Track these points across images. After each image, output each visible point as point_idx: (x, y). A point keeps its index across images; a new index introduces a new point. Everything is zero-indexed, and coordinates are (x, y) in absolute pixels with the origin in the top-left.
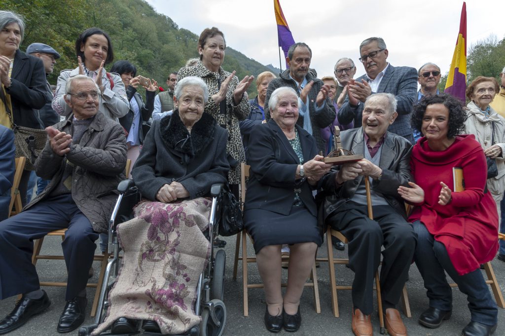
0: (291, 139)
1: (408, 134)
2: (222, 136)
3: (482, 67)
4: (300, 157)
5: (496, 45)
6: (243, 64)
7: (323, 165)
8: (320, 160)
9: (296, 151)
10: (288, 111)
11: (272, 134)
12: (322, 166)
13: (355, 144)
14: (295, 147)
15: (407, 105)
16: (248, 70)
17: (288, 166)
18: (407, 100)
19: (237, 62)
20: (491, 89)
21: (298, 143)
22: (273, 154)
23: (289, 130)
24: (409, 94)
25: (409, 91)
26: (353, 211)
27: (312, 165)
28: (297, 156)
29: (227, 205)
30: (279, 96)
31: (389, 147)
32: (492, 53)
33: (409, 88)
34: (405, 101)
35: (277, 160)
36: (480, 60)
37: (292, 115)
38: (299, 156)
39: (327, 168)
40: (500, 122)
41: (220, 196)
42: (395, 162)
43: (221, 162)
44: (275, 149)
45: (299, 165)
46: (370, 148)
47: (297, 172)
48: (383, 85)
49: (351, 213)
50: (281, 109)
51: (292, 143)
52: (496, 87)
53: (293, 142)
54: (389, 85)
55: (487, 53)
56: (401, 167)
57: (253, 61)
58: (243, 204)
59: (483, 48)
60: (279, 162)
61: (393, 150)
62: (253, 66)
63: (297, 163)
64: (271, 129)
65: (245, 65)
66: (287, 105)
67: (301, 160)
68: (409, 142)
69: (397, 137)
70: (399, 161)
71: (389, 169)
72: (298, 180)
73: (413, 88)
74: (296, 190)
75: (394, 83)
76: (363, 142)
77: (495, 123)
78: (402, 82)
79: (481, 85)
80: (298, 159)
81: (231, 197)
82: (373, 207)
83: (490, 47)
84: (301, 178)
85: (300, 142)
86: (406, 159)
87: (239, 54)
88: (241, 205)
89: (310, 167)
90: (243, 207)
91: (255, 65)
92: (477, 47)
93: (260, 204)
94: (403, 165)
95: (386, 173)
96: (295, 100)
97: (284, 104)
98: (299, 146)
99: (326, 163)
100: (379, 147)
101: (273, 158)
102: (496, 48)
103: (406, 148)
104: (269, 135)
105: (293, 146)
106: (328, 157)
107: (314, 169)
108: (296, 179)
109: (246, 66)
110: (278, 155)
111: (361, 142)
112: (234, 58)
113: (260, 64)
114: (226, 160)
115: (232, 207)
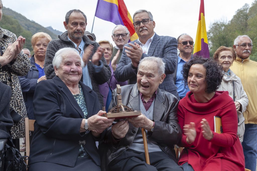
0: (76, 94)
1: (173, 90)
2: (5, 92)
3: (219, 39)
4: (84, 111)
5: (227, 24)
6: (23, 25)
7: (106, 120)
8: (103, 115)
9: (80, 105)
10: (72, 70)
11: (58, 90)
12: (104, 121)
13: (131, 98)
14: (79, 102)
15: (171, 66)
16: (29, 30)
17: (73, 120)
18: (170, 62)
19: (17, 22)
20: (229, 57)
21: (82, 97)
22: (59, 109)
23: (73, 86)
24: (172, 57)
25: (172, 55)
26: (134, 158)
27: (95, 120)
28: (81, 110)
29: (11, 161)
30: (63, 55)
31: (160, 102)
32: (224, 29)
33: (172, 53)
34: (169, 63)
35: (62, 113)
36: (217, 33)
37: (77, 73)
38: (83, 110)
39: (109, 122)
40: (237, 81)
41: (3, 152)
42: (165, 114)
43: (3, 117)
44: (60, 103)
45: (84, 120)
46: (144, 102)
47: (82, 126)
48: (152, 49)
49: (131, 160)
50: (66, 68)
51: (77, 98)
52: (233, 55)
53: (77, 97)
54: (156, 49)
55: (222, 28)
56: (171, 118)
57: (34, 22)
58: (27, 158)
59: (218, 25)
60: (65, 116)
61: (164, 104)
62: (34, 27)
64: (57, 85)
65: (26, 25)
66: (71, 65)
67: (85, 113)
68: (176, 97)
69: (167, 93)
70: (169, 113)
71: (161, 120)
73: (175, 53)
74: (80, 142)
75: (160, 48)
77: (235, 82)
78: (166, 48)
79: (223, 53)
81: (15, 152)
82: (149, 153)
83: (223, 25)
84: (85, 131)
85: (84, 96)
86: (175, 111)
87: (20, 15)
88: (25, 160)
89: (93, 121)
90: (27, 161)
91: (35, 26)
92: (214, 24)
93: (46, 156)
94: (172, 116)
96: (78, 60)
97: (68, 63)
98: (83, 100)
99: (108, 118)
100: (152, 102)
101: (59, 112)
102: (227, 25)
103: (173, 103)
104: (54, 90)
105: (77, 100)
106: (110, 113)
107: (98, 124)
108: (81, 132)
109: (26, 27)
110: (64, 109)
111: (136, 96)
112: (15, 18)
113: (40, 26)
114: (9, 115)
115: (16, 162)
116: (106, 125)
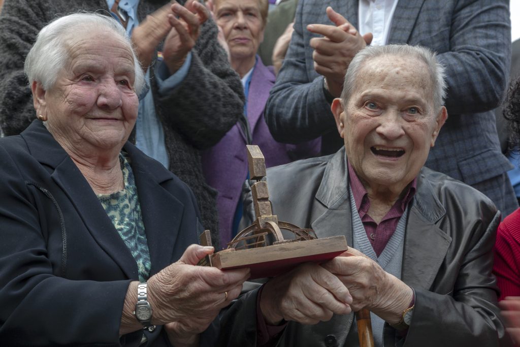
0: (108, 194)
1: (488, 176)
4: (139, 256)
7: (215, 277)
8: (204, 260)
9: (125, 234)
10: (102, 100)
11: (41, 178)
12: (211, 282)
13: (321, 212)
14: (121, 222)
17: (94, 287)
18: (480, 65)
21: (132, 205)
22: (41, 248)
23: (102, 163)
24: (488, 46)
25: (487, 37)
27: (176, 280)
28: (127, 252)
30: (70, 43)
31: (429, 219)
33: (486, 27)
34: (477, 70)
35: (53, 265)
37: (117, 114)
38: (135, 254)
39: (228, 285)
42: (450, 267)
44: (47, 228)
45: (134, 284)
46: (369, 225)
47: (128, 308)
48: (406, 14)
50: (80, 91)
51: (110, 208)
53: (114, 202)
54: (424, 17)
56: (469, 282)
60: (64, 275)
61: (441, 227)
63: (128, 274)
64: (34, 159)
66: (99, 79)
67: (142, 265)
68: (488, 200)
69: (449, 183)
70: (462, 265)
71: (433, 289)
72: (134, 336)
73: (497, 26)
75: (438, 9)
76: (346, 206)
78: (464, 7)
80: (133, 262)
85: (140, 201)
86: (483, 255)
89: (170, 288)
94: (474, 275)
95: (424, 302)
96: (127, 65)
97: (89, 75)
98: (136, 216)
99: (224, 270)
100: (399, 218)
103: (478, 222)
105: (113, 217)
106: (229, 250)
107: (186, 294)
108: (123, 332)
111: (341, 207)
116: (220, 298)
